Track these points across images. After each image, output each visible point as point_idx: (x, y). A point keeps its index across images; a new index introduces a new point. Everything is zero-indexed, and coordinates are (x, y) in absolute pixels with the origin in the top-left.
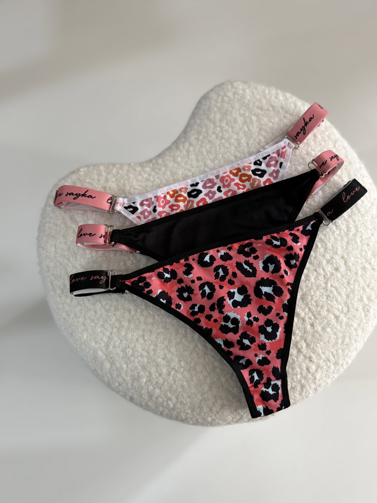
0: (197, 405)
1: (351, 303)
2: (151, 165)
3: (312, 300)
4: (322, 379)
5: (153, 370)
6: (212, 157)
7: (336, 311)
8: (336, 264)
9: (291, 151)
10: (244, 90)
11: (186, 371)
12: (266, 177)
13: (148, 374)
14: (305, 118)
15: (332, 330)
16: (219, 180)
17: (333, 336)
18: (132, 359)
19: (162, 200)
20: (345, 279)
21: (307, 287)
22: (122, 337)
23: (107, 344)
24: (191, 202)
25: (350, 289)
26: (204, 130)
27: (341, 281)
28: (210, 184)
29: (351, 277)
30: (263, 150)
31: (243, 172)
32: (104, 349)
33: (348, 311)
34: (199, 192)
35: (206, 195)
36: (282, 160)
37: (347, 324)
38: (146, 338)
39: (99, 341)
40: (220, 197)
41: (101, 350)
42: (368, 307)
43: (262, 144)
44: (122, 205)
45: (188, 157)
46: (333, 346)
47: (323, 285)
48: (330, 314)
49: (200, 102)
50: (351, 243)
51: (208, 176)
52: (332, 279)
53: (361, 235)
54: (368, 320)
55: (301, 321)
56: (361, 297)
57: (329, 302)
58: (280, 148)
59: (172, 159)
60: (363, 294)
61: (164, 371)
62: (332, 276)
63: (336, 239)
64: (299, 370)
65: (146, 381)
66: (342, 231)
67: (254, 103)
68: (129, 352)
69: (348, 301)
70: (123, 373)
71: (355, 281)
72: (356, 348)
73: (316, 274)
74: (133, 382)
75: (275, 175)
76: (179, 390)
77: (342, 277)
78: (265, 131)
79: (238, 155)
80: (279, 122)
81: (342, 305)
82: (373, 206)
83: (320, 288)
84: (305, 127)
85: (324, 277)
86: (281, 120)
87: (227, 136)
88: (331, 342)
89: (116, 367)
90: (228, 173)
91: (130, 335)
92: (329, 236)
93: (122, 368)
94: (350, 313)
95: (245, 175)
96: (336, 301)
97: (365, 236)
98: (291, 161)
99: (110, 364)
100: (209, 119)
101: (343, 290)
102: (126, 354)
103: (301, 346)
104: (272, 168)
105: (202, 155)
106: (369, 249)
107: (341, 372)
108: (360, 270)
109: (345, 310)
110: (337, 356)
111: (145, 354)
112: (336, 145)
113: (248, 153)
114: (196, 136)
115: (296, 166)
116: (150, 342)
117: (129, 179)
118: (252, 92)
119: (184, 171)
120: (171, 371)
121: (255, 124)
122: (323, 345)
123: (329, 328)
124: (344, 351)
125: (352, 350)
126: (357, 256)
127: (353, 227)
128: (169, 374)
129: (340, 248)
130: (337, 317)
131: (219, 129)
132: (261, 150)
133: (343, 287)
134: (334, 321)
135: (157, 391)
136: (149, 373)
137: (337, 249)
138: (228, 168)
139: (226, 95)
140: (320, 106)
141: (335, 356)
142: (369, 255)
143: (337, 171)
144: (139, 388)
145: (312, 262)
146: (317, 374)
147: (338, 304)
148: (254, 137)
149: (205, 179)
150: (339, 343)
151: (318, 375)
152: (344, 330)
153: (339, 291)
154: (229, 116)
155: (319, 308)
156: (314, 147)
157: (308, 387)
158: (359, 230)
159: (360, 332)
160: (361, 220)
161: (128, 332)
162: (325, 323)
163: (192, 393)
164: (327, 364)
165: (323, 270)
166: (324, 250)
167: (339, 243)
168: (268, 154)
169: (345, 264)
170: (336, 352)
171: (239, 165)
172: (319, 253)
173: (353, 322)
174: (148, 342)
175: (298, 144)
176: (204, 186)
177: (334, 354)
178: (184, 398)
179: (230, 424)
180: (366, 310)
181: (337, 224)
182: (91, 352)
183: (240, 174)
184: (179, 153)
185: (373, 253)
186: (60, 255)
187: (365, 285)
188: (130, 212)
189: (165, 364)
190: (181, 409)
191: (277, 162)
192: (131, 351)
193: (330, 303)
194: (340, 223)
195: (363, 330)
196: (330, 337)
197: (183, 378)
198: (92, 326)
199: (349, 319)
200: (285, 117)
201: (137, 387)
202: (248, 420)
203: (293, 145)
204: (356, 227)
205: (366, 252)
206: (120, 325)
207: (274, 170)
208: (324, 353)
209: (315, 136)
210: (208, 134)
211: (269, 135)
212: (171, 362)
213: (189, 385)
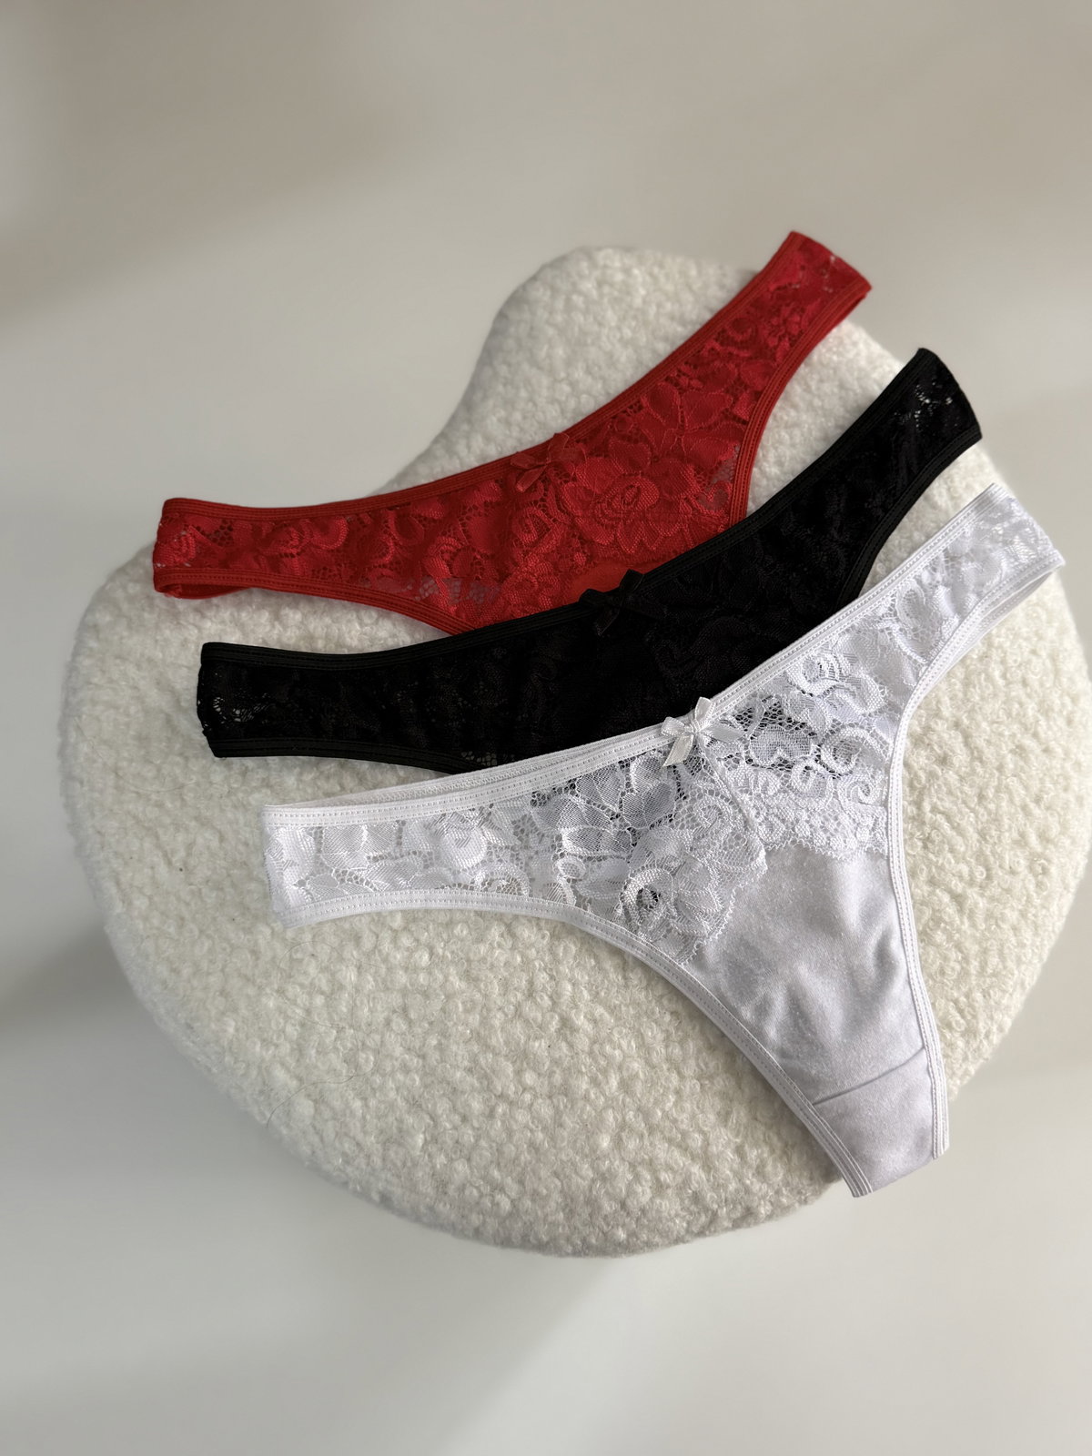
0: (582, 1198)
1: (993, 853)
5: (442, 1107)
7: (954, 882)
8: (941, 747)
10: (627, 271)
11: (540, 1101)
13: (428, 1120)
15: (950, 938)
17: (954, 955)
18: (378, 1081)
20: (971, 786)
22: (341, 1019)
23: (298, 1045)
25: (985, 813)
26: (523, 394)
27: (959, 794)
29: (985, 780)
32: (291, 1062)
33: (989, 877)
37: (989, 916)
38: (413, 1015)
39: (275, 1038)
41: (283, 1064)
42: (1043, 861)
46: (958, 982)
49: (502, 315)
50: (976, 682)
52: (933, 791)
53: (1002, 655)
54: (1046, 898)
56: (1022, 835)
57: (931, 856)
60: (1025, 825)
61: (477, 1105)
62: (932, 782)
65: (426, 1142)
67: (659, 305)
68: (367, 1060)
69: (984, 849)
70: (354, 1124)
71: (998, 790)
72: (1022, 984)
74: (385, 1149)
76: (525, 1158)
77: (961, 781)
81: (970, 862)
88: (948, 971)
89: (332, 1109)
91: (366, 1010)
93: (351, 1112)
94: (996, 882)
96: (952, 850)
99: (311, 1103)
100: (534, 363)
101: (969, 817)
102: (357, 1067)
106: (1029, 696)
107: (985, 1056)
108: (1010, 756)
109: (978, 877)
110: (970, 1009)
111: (415, 1061)
114: (503, 413)
116: (426, 1025)
118: (651, 275)
120: (497, 1104)
123: (939, 932)
124: (989, 995)
125: (1011, 990)
126: (998, 717)
128: (491, 1114)
129: (946, 700)
130: (958, 899)
131: (567, 388)
133: (967, 810)
134: (951, 910)
135: (461, 1167)
136: (432, 1118)
137: (938, 702)
139: (575, 289)
141: (966, 1013)
142: (1030, 713)
144: (404, 1164)
147: (957, 862)
150: (973, 971)
152: (983, 935)
153: (958, 821)
154: (593, 350)
158: (996, 645)
159: (1027, 935)
161: (358, 1003)
163: (562, 1162)
169: (966, 744)
170: (965, 1000)
173: (1005, 908)
174: (420, 1026)
177: (962, 1006)
178: (540, 1179)
179: (684, 1242)
180: (1039, 869)
182: (254, 1073)
185: (1041, 703)
186: (134, 795)
187: (1028, 800)
189: (477, 1084)
190: (537, 1214)
192: (372, 1058)
193: (935, 859)
195: (1036, 927)
196: (946, 958)
197: (533, 1123)
198: (248, 996)
199: (992, 899)
201: (399, 1164)
202: (733, 1225)
205: (1021, 704)
206: (333, 985)
210: (535, 404)
212: (494, 1078)
213: (553, 1139)
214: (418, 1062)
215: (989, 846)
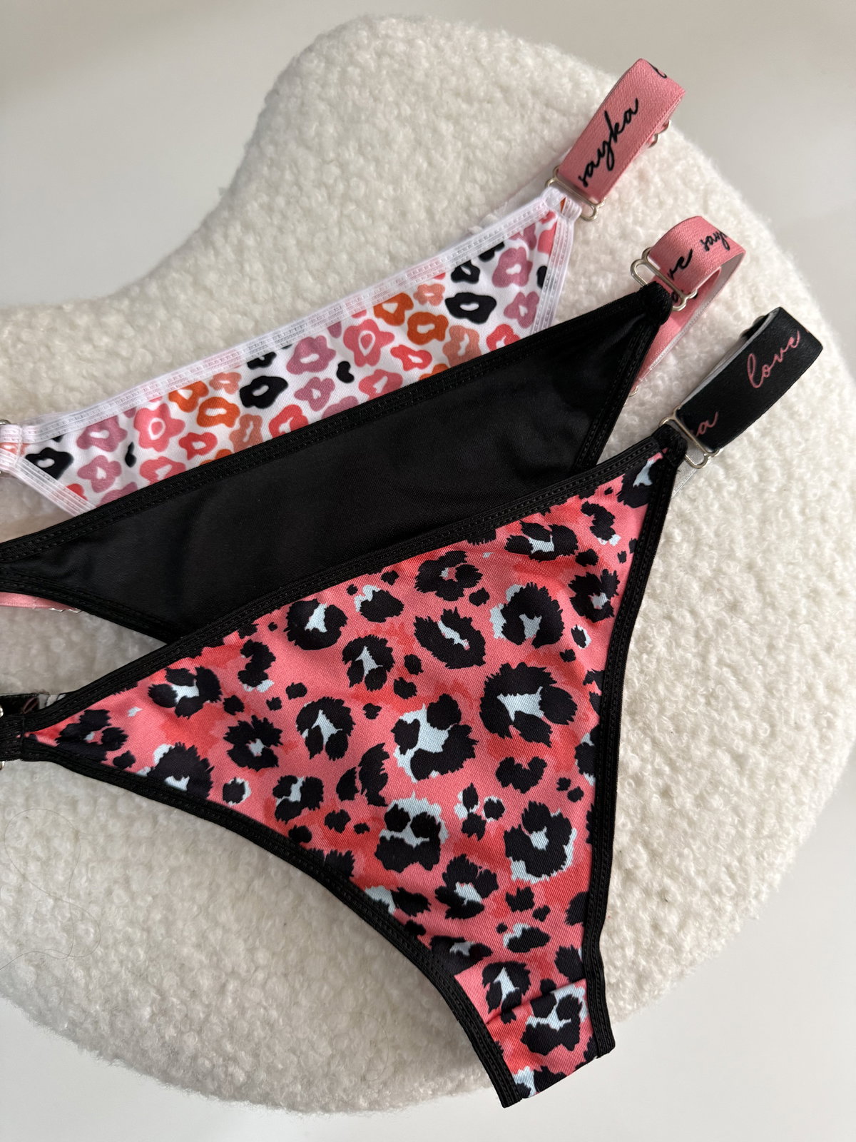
0: (320, 1071)
1: (780, 708)
2: (126, 303)
3: (663, 714)
4: (699, 946)
5: (170, 981)
6: (315, 262)
7: (736, 741)
8: (732, 592)
9: (571, 227)
10: (410, 42)
11: (274, 979)
12: (496, 319)
13: (153, 993)
14: (610, 114)
15: (727, 801)
16: (340, 340)
17: (730, 819)
18: (99, 953)
19: (155, 420)
20: (761, 636)
21: (646, 675)
22: (58, 888)
23: (15, 909)
24: (251, 423)
25: (774, 665)
26: (288, 176)
27: (748, 645)
28: (314, 357)
29: (777, 628)
30: (480, 228)
31: (417, 307)
33: (773, 735)
34: (278, 385)
35: (300, 394)
36: (542, 259)
37: (771, 775)
38: (134, 887)
40: (349, 398)
42: (829, 714)
43: (476, 211)
44: (18, 451)
45: (242, 269)
46: (731, 847)
47: (695, 663)
48: (719, 752)
50: (773, 519)
51: (305, 327)
52: (720, 641)
53: (802, 488)
54: (828, 752)
55: (630, 784)
56: (810, 687)
57: (715, 714)
58: (535, 219)
59: (190, 279)
60: (814, 676)
61: (206, 982)
62: (720, 630)
63: (725, 509)
64: (628, 934)
65: (153, 1015)
66: (745, 483)
67: (443, 80)
68: (87, 932)
69: (770, 704)
70: (78, 992)
71: (789, 639)
72: (797, 840)
73: (670, 629)
74: (113, 1015)
75: (523, 310)
76: (259, 1034)
77: (751, 629)
78: (486, 169)
79: (403, 250)
80: (527, 137)
81: (754, 719)
82: (831, 391)
83: (687, 671)
84: (613, 144)
85: (697, 636)
86: (531, 130)
87: (362, 190)
88: (723, 836)
89: (53, 976)
90: (370, 315)
91: (84, 879)
92: (705, 501)
94: (780, 740)
95: (425, 318)
96: (736, 707)
97: (815, 491)
98: (572, 263)
99: (33, 969)
100: (302, 142)
101: (756, 671)
102: (78, 938)
103: (634, 861)
104: (514, 289)
105: (285, 260)
106: (827, 533)
108: (804, 601)
109: (762, 734)
110: (742, 874)
111: (139, 935)
112: (710, 203)
113: (434, 242)
114: (265, 198)
115: (589, 277)
116: (150, 899)
117: (53, 355)
118: (436, 46)
119: (227, 316)
120: (227, 981)
121: (449, 148)
122: (699, 848)
123: (717, 797)
124: (763, 857)
126: (794, 558)
127: (779, 466)
128: (222, 991)
129: (740, 538)
130: (740, 760)
131: (335, 170)
132: (475, 229)
133: (755, 662)
134: (731, 772)
135: (192, 1040)
136: (158, 992)
137: (732, 541)
138: (367, 299)
139: (352, 61)
140: (656, 70)
141: (737, 877)
142: (827, 552)
143: (721, 287)
144: (132, 1034)
145: (655, 590)
146: (685, 935)
147: (741, 720)
148: (450, 188)
149: (295, 341)
150: (749, 835)
151: (689, 938)
152: (762, 796)
153: (745, 675)
154: (366, 127)
155: (685, 738)
156: (643, 212)
157: (659, 977)
158: (797, 475)
159: (806, 791)
160: (800, 440)
161: (76, 872)
162: (704, 781)
163: (298, 1039)
164: (711, 901)
165: (693, 613)
166: (692, 548)
167: (738, 523)
168: (497, 242)
169: (760, 588)
170: (738, 864)
171: (401, 283)
172: (678, 560)
173: (787, 766)
174: (143, 899)
175: (591, 204)
176: (295, 366)
177: (734, 870)
178: (275, 1054)
180: (824, 723)
181: (730, 461)
183: (408, 314)
184: (213, 258)
185: (839, 541)
187: (818, 648)
188: (45, 469)
189: (206, 962)
191: (528, 266)
192: (92, 930)
193: (718, 717)
194: (738, 455)
196: (721, 823)
197: (267, 1000)
199: (774, 758)
200: (544, 120)
201: (127, 1032)
203: (576, 208)
204: (787, 464)
205: (819, 543)
206: (49, 851)
207: (520, 294)
208: (703, 873)
209: (642, 177)
210: (300, 189)
211: (499, 179)
212: (223, 955)
213: (289, 1017)
214: (142, 936)
215: (776, 701)
